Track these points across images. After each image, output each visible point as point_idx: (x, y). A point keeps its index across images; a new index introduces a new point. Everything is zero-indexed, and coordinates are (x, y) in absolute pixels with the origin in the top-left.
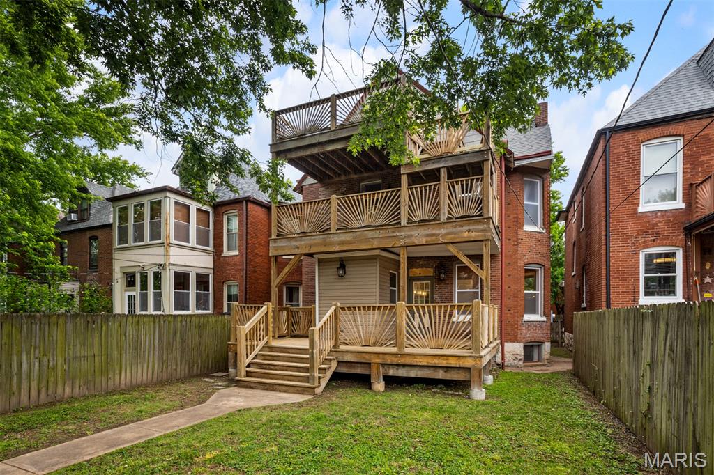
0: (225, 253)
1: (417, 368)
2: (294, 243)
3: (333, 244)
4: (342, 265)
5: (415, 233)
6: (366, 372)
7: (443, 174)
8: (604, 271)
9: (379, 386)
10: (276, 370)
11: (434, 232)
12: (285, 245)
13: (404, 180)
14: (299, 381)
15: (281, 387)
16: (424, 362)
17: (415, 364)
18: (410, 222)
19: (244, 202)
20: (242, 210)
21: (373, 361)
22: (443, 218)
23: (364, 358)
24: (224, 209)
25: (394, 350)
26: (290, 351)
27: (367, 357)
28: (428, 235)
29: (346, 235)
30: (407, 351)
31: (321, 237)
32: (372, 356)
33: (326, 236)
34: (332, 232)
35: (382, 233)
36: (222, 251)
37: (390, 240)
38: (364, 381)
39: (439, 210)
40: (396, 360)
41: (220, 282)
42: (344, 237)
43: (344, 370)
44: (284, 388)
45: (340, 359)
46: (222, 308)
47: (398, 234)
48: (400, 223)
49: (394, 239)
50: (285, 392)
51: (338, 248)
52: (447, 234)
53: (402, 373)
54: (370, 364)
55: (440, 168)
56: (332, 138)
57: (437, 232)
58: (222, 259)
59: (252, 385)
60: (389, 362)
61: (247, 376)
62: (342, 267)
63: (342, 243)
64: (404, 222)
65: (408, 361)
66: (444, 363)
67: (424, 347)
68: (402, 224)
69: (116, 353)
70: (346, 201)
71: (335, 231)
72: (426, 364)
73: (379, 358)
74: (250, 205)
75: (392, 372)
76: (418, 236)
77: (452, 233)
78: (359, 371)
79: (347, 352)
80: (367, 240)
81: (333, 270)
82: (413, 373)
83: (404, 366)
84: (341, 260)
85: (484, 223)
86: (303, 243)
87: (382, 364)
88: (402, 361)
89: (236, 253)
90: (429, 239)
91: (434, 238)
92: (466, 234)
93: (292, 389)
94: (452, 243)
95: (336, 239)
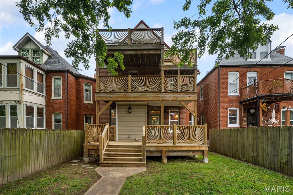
0: (53, 97)
1: (181, 152)
2: (109, 96)
3: (130, 97)
4: (130, 107)
5: (168, 95)
6: (159, 155)
7: (179, 72)
8: (218, 115)
9: (165, 161)
10: (118, 156)
11: (176, 96)
12: (104, 96)
13: (163, 72)
14: (134, 161)
15: (126, 165)
16: (186, 149)
17: (182, 150)
18: (165, 90)
19: (66, 72)
20: (65, 76)
21: (163, 150)
22: (179, 90)
23: (159, 149)
24: (52, 74)
25: (172, 144)
26: (121, 147)
27: (161, 148)
28: (173, 97)
29: (136, 94)
30: (177, 145)
31: (124, 93)
32: (163, 148)
33: (126, 93)
34: (129, 92)
35: (154, 94)
36: (51, 96)
37: (157, 97)
38: (159, 159)
39: (177, 87)
40: (173, 149)
41: (50, 113)
42: (135, 95)
43: (149, 155)
44: (129, 165)
45: (148, 150)
46: (51, 127)
47: (161, 95)
48: (161, 91)
49: (158, 97)
50: (129, 167)
51: (132, 99)
52: (181, 97)
53: (175, 154)
54: (162, 151)
55: (178, 70)
56: (129, 48)
57: (177, 96)
58: (51, 101)
59: (109, 165)
60: (171, 150)
61: (104, 161)
62: (130, 108)
63: (134, 97)
64: (163, 90)
65: (179, 149)
66: (193, 149)
67: (185, 143)
68: (162, 91)
69: (27, 152)
71: (130, 92)
72: (186, 150)
73: (166, 148)
74: (69, 74)
75: (171, 154)
76: (170, 97)
77: (183, 97)
78: (155, 154)
79: (151, 146)
80: (146, 97)
81: (125, 109)
82: (180, 154)
83: (176, 151)
84: (130, 105)
85: (195, 94)
86: (114, 96)
87: (167, 151)
88: (176, 149)
89: (61, 98)
90: (174, 98)
91: (176, 98)
92: (188, 98)
93: (133, 165)
94: (183, 101)
95: (131, 95)
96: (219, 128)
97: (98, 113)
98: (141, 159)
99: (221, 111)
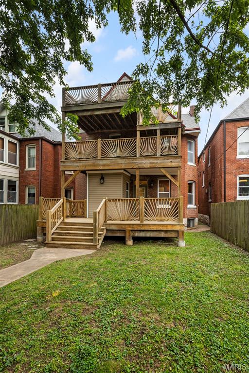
0: (27, 169)
1: (150, 232)
2: (76, 164)
3: (99, 165)
4: (102, 177)
5: (144, 161)
6: (123, 235)
7: (158, 132)
8: (223, 185)
9: (130, 242)
10: (70, 236)
11: (154, 161)
12: (70, 165)
13: (138, 133)
14: (86, 242)
15: (75, 246)
16: (155, 228)
17: (150, 229)
18: (141, 155)
19: (40, 140)
20: (39, 144)
21: (127, 229)
22: (158, 155)
23: (122, 227)
24: (26, 143)
25: (139, 222)
26: (77, 225)
27: (124, 227)
28: (151, 163)
29: (107, 161)
30: (145, 223)
31: (92, 161)
32: (127, 226)
33: (95, 161)
34: (98, 159)
35: (127, 161)
36: (25, 168)
37: (131, 164)
38: (122, 240)
39: (156, 150)
40: (139, 228)
42: (105, 162)
43: (110, 234)
44: (78, 246)
45: (108, 228)
46: (25, 201)
47: (135, 162)
48: (136, 156)
49: (133, 164)
50: (78, 248)
51: (101, 168)
52: (161, 163)
53: (142, 235)
54: (125, 230)
55: (156, 129)
56: (99, 107)
57: (156, 161)
58: (25, 172)
59: (56, 246)
60: (136, 229)
61: (52, 240)
62: (103, 178)
63: (104, 165)
64: (138, 156)
65: (146, 228)
66: (165, 229)
67: (154, 220)
68: (137, 157)
70: (106, 143)
71: (100, 159)
72: (155, 229)
73: (130, 227)
74: (43, 142)
75: (137, 235)
76: (146, 163)
77: (163, 163)
78: (118, 234)
79: (112, 224)
80: (118, 164)
81: (97, 180)
82: (148, 235)
83: (143, 231)
84: (102, 174)
85: (179, 158)
86: (81, 164)
87: (131, 230)
88: (143, 228)
89: (35, 169)
90: (151, 165)
91: (154, 165)
92: (170, 164)
93: (82, 246)
94: (163, 168)
95: (101, 162)
96: (225, 201)
97: (63, 185)
98: (92, 239)
99: (227, 180)
